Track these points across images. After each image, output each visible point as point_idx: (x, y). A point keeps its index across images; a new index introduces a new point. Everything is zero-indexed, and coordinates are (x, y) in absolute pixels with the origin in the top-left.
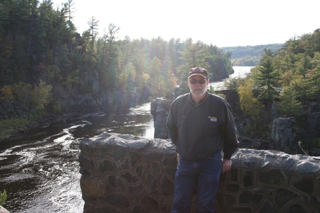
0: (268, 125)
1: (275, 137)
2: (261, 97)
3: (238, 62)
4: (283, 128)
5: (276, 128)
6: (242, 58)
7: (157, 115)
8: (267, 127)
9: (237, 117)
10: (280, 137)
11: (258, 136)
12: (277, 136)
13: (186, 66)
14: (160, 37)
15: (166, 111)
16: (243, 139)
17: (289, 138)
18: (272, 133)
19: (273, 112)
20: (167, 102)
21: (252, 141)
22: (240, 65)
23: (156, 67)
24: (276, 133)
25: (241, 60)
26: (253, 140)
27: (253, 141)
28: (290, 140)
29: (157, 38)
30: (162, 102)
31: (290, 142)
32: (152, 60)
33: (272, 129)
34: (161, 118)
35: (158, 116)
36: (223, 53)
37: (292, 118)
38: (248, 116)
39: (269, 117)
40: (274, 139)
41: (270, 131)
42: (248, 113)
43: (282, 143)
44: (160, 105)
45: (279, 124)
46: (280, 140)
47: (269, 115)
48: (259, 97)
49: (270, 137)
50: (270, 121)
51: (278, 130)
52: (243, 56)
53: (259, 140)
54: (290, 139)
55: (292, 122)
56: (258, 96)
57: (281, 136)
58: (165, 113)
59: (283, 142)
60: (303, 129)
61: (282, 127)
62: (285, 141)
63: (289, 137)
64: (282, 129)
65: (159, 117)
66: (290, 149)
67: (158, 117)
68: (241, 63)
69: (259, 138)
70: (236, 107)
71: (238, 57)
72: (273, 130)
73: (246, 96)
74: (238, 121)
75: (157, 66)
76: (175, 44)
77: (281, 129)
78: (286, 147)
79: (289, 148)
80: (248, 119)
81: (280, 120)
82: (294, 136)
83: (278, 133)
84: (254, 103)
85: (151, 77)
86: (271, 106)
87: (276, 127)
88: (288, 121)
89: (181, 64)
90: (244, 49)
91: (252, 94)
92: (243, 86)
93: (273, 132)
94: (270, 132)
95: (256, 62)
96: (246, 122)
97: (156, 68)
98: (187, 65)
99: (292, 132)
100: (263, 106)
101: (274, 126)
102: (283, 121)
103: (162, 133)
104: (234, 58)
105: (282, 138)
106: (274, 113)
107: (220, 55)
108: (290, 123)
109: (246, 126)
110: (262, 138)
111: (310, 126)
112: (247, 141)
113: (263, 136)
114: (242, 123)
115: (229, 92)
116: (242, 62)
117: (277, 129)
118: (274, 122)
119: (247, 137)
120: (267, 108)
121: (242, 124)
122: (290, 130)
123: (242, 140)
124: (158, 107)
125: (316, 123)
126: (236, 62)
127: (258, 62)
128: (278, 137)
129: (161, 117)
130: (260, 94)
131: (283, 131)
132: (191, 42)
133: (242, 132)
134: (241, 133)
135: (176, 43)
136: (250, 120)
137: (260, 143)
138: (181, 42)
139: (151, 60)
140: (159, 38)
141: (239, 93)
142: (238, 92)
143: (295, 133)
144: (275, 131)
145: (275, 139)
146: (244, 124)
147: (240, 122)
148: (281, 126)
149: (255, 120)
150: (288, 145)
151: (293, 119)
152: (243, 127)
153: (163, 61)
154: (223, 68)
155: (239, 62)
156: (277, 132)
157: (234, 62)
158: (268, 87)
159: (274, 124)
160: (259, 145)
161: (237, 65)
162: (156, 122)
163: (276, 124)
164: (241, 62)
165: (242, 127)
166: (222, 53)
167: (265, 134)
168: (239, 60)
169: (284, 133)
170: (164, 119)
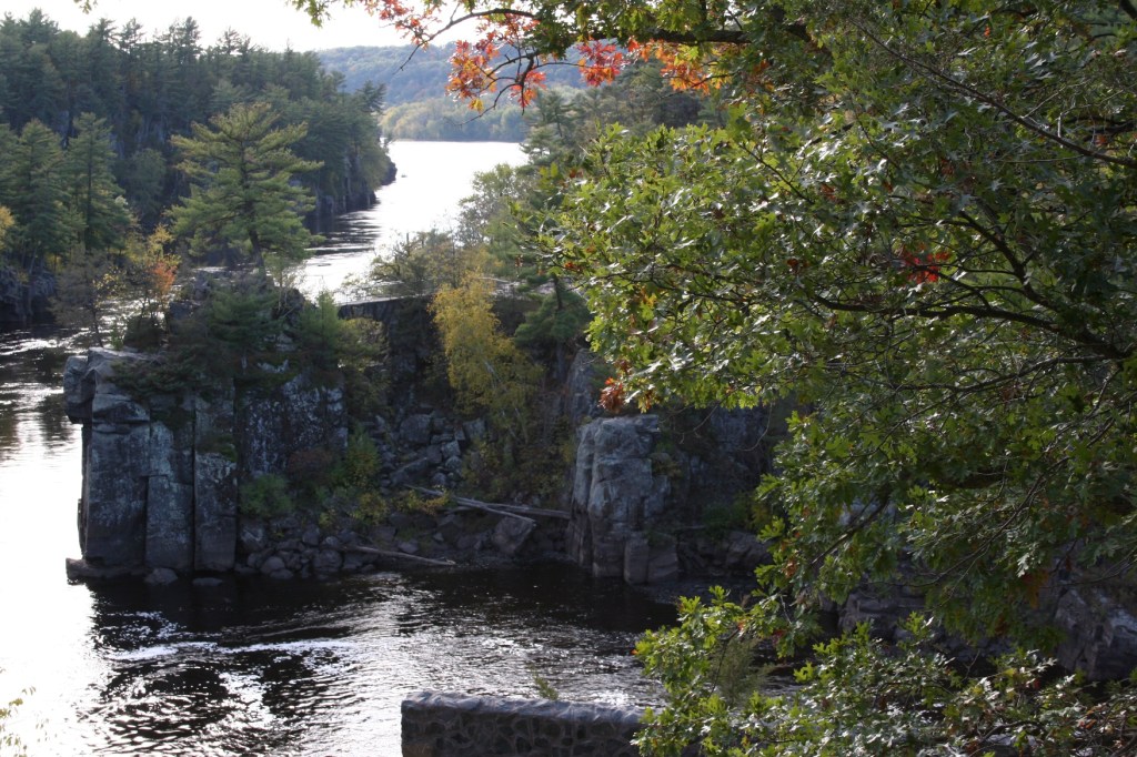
0: (561, 449)
1: (588, 497)
2: (529, 331)
3: (409, 122)
4: (617, 461)
5: (590, 460)
6: (430, 100)
7: (96, 424)
8: (557, 456)
9: (433, 414)
10: (606, 495)
11: (520, 494)
12: (596, 491)
13: (209, 201)
14: (40, 12)
15: (136, 406)
16: (461, 508)
17: (643, 499)
18: (576, 482)
19: (578, 395)
20: (139, 366)
21: (498, 515)
22: (421, 136)
23: (41, 171)
24: (594, 481)
25: (423, 109)
26: (503, 508)
27: (504, 516)
28: (646, 507)
29: (27, 19)
30: (115, 368)
31: (646, 514)
32: (20, 135)
33: (578, 464)
34: (112, 438)
35: (100, 428)
36: (346, 90)
37: (652, 420)
38: (480, 412)
39: (562, 414)
40: (587, 503)
41: (567, 470)
42: (482, 400)
43: (617, 521)
44: (108, 380)
45: (602, 444)
46: (608, 509)
47: (562, 404)
48: (520, 333)
49: (571, 493)
50: (565, 431)
51: (601, 468)
52: (433, 94)
53: (525, 508)
54: (647, 501)
55: (654, 436)
56: (518, 330)
57: (613, 492)
58: (133, 414)
59: (619, 514)
60: (695, 461)
61: (614, 455)
62: (628, 511)
63: (642, 493)
64: (616, 465)
65: (108, 433)
66: (646, 542)
67: (101, 432)
68: (425, 123)
69: (525, 500)
70: (427, 372)
71: (411, 97)
72: (581, 466)
73: (471, 332)
74: (439, 433)
75: (45, 168)
76: (117, 46)
77: (613, 463)
78: (634, 535)
79: (644, 537)
80: (479, 424)
81: (608, 428)
82: (663, 490)
83: (601, 481)
84: (503, 358)
85: (21, 222)
86: (567, 370)
87: (591, 456)
88: (638, 432)
89: (188, 195)
90: (438, 58)
91: (491, 320)
92: (455, 286)
93: (579, 475)
94: (570, 476)
95: (493, 121)
96: (471, 436)
97: (42, 176)
98: (215, 201)
99: (653, 474)
100: (539, 368)
101: (582, 451)
102: (618, 433)
103: (122, 501)
104: (393, 102)
105: (617, 499)
106: (581, 398)
107: (330, 101)
108: (647, 440)
109: (473, 454)
110: (536, 501)
111: (721, 448)
112: (480, 513)
113: (542, 492)
114: (453, 439)
115: (398, 311)
116: (430, 123)
117: (595, 466)
118: (584, 435)
119: (477, 499)
120: (555, 376)
121: (455, 444)
122: (646, 468)
123: (456, 513)
124: (98, 387)
125: (745, 433)
126: (402, 121)
127: (503, 120)
128: (602, 497)
129: (114, 433)
130: (524, 322)
131: (617, 470)
132: (195, 37)
133: (459, 479)
134: (454, 484)
135: (123, 45)
136: (486, 425)
137: (529, 520)
138: (147, 36)
139: (16, 137)
140: (37, 15)
141: (438, 317)
142: (434, 314)
143: (666, 478)
144: (588, 473)
145: (590, 506)
146: (465, 445)
147: (445, 436)
148: (610, 452)
149: (506, 426)
150: (639, 527)
151: (654, 423)
152: (460, 457)
153: (71, 140)
154: (346, 160)
155: (415, 119)
156: (595, 476)
157: (393, 121)
158: (557, 289)
159: (582, 446)
160: (529, 531)
161: (405, 136)
162: (95, 455)
163: (591, 442)
164: (423, 120)
165: (455, 458)
166: (339, 90)
167: (551, 484)
168: (417, 109)
169: (623, 481)
170: (127, 439)
